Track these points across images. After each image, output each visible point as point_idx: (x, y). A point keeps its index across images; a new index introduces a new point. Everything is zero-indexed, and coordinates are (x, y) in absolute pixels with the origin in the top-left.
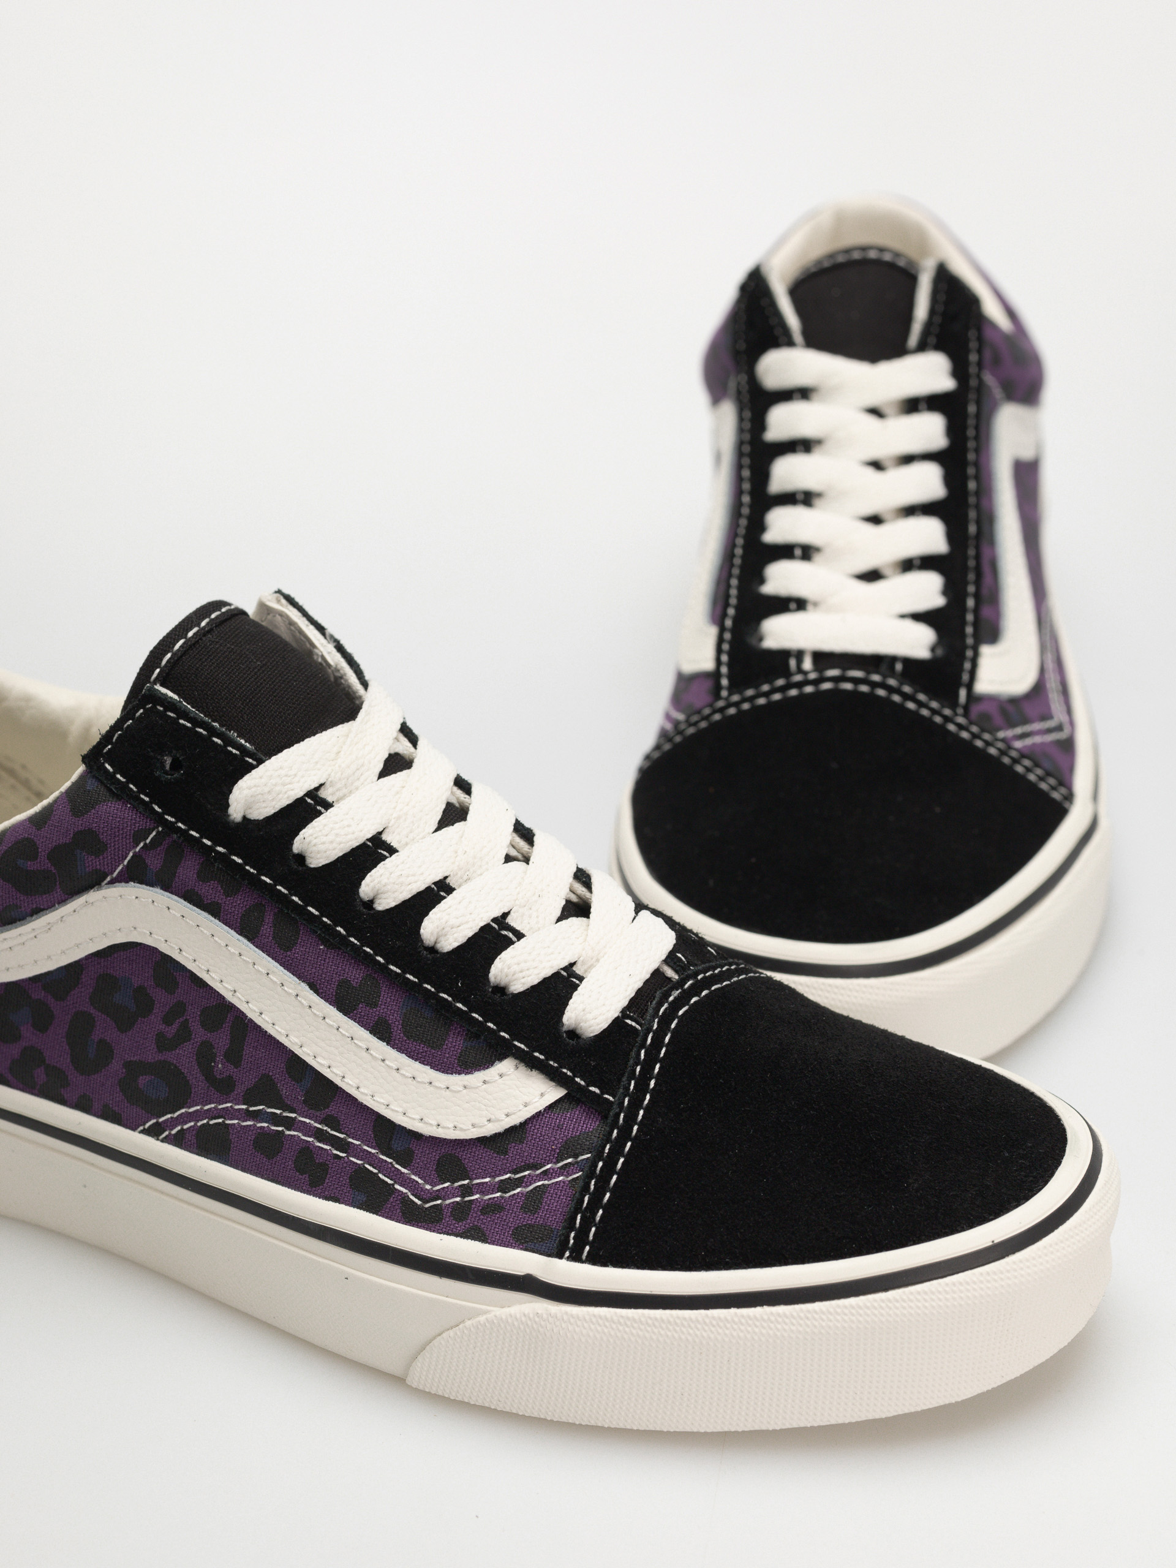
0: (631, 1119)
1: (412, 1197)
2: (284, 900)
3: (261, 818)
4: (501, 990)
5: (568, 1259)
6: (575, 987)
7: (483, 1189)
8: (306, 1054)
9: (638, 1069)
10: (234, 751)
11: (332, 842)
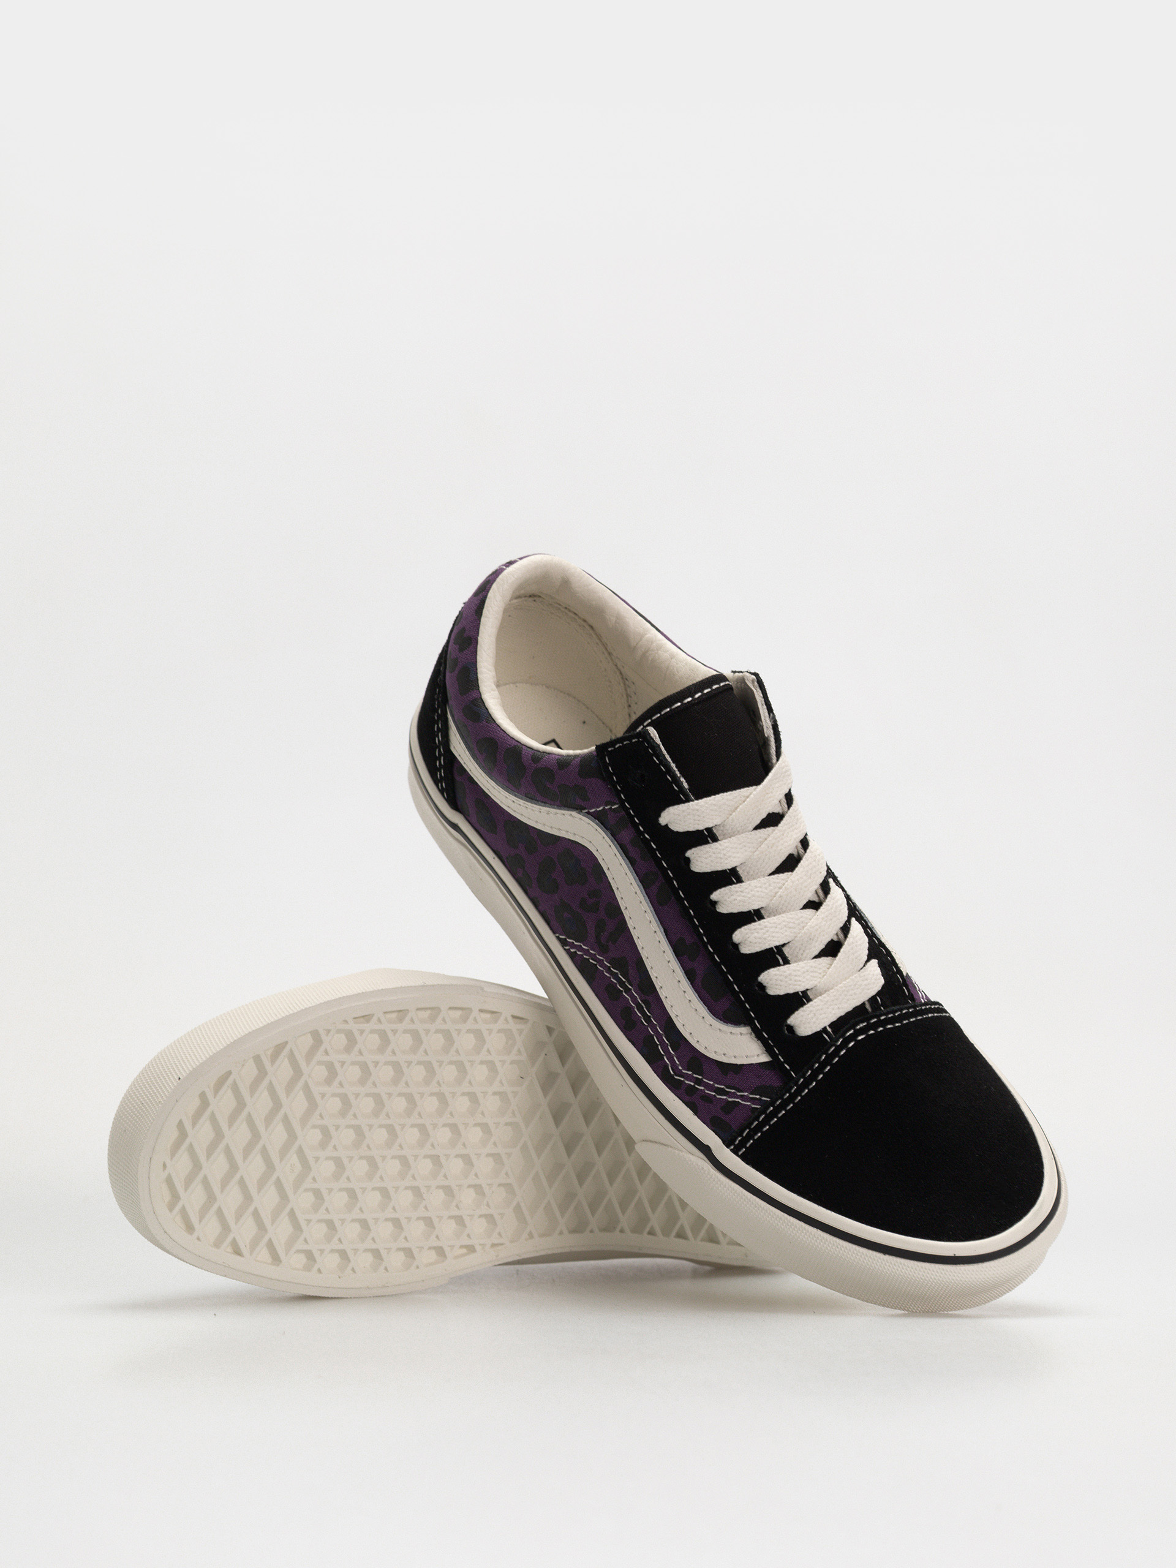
0: (799, 1092)
1: (670, 1068)
2: (669, 880)
3: (675, 830)
4: (762, 987)
5: (731, 1150)
6: (803, 1004)
7: (707, 1086)
8: (648, 964)
9: (817, 1065)
10: (676, 788)
11: (707, 864)
